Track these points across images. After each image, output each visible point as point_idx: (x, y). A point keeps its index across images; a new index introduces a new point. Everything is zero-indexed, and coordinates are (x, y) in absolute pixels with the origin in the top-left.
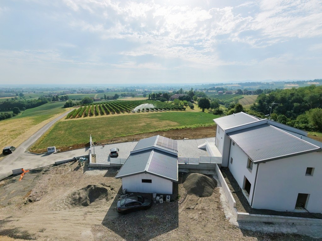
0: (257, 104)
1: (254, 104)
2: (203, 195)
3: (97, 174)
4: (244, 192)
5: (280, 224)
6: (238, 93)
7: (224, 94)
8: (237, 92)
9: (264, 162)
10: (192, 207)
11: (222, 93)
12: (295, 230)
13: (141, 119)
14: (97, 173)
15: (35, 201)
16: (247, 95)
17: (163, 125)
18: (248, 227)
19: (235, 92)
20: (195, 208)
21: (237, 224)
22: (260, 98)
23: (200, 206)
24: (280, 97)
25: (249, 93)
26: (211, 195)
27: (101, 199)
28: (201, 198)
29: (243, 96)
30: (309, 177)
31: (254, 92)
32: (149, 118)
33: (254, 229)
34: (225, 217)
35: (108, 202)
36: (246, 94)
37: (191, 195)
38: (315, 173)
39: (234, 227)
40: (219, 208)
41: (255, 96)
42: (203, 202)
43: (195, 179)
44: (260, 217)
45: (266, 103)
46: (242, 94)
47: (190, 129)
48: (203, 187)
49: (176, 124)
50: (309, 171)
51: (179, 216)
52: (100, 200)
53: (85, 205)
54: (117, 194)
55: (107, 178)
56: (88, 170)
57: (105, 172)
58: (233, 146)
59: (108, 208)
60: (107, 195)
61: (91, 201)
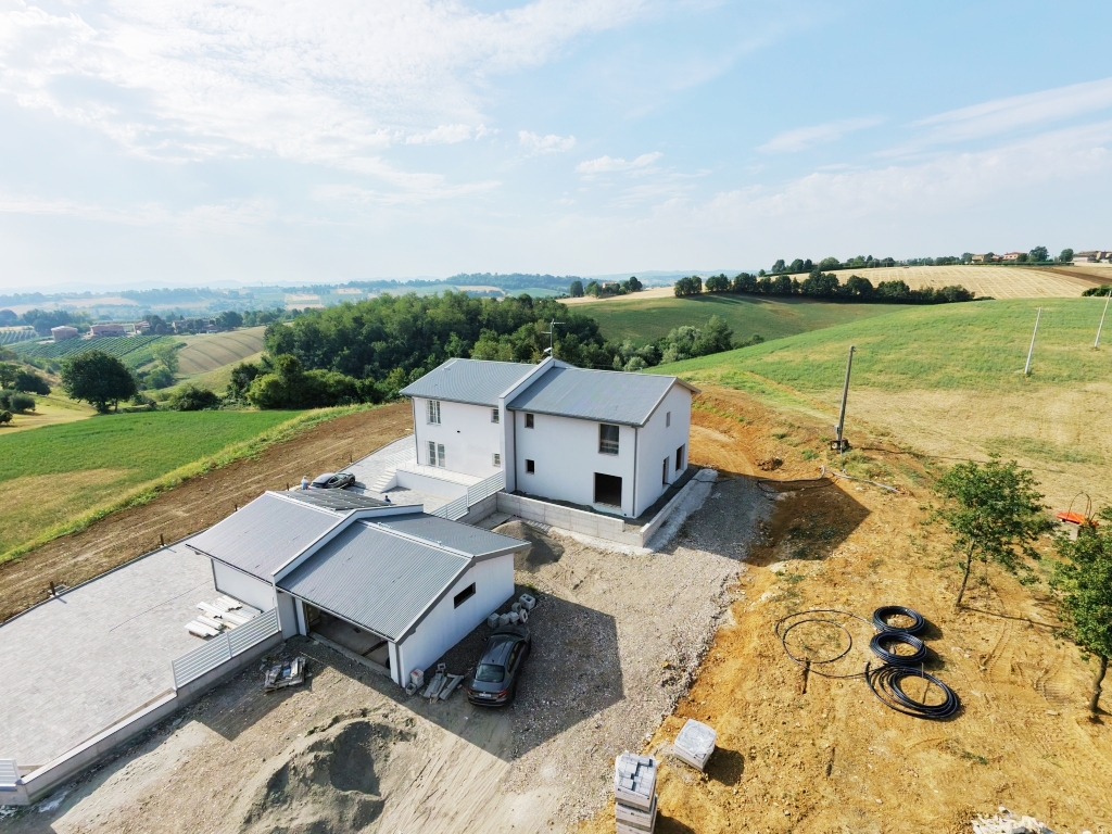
2: (556, 554)
3: (172, 765)
4: (601, 507)
5: (669, 517)
6: (152, 328)
7: (87, 337)
8: (146, 324)
9: (648, 419)
10: (576, 581)
11: (75, 335)
12: (684, 514)
14: (152, 768)
16: (193, 333)
18: (659, 545)
19: (138, 328)
20: (582, 579)
21: (649, 550)
22: (276, 338)
23: (581, 572)
25: (198, 326)
26: (562, 547)
27: (387, 756)
28: (561, 562)
29: (178, 339)
31: (212, 322)
33: (667, 541)
34: (624, 555)
35: (421, 736)
36: (186, 330)
37: (539, 570)
39: (652, 557)
40: (602, 553)
41: (220, 334)
42: (573, 564)
44: (657, 521)
46: (171, 332)
48: (542, 542)
50: (668, 419)
51: (587, 606)
52: (391, 759)
53: (371, 812)
54: (400, 706)
55: (257, 726)
56: (54, 814)
57: (193, 735)
58: (529, 430)
59: (451, 738)
60: (384, 731)
61: (372, 786)
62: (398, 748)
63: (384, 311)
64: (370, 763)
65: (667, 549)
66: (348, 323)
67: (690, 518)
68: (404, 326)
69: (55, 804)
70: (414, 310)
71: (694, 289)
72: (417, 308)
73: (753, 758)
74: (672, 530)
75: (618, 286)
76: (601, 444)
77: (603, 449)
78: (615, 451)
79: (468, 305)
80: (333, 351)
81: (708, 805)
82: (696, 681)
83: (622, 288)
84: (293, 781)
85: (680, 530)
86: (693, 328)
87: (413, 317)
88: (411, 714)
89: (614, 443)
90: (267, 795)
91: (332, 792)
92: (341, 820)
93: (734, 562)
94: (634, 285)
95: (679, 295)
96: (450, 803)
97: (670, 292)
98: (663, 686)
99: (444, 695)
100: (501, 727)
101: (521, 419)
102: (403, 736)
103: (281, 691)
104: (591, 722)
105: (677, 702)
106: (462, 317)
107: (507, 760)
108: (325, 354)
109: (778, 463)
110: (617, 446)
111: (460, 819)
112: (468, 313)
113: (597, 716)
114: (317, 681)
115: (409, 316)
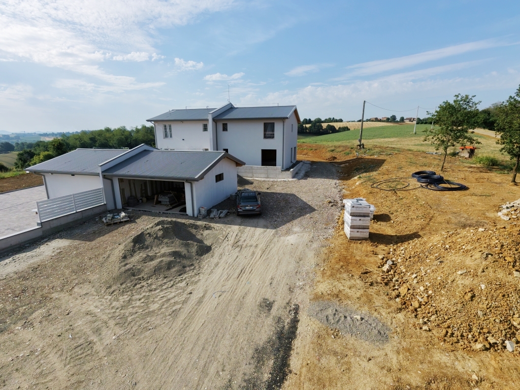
3: (49, 254)
5: (298, 171)
12: (304, 171)
14: (33, 257)
20: (268, 187)
21: (295, 179)
27: (201, 234)
28: (255, 185)
34: (285, 181)
35: (217, 228)
39: (298, 180)
40: (273, 181)
52: (204, 235)
53: (206, 249)
54: (198, 221)
57: (60, 244)
58: (225, 132)
59: (235, 227)
61: (201, 243)
62: (206, 232)
64: (194, 236)
65: (304, 178)
67: (307, 172)
74: (302, 175)
76: (265, 134)
77: (265, 137)
78: (272, 137)
84: (149, 239)
85: (305, 175)
88: (206, 223)
89: (272, 133)
90: (134, 246)
91: (178, 241)
92: (188, 252)
93: (336, 180)
96: (251, 243)
98: (332, 206)
99: (222, 216)
100: (261, 221)
101: (220, 127)
102: (207, 228)
104: (307, 217)
107: (272, 229)
109: (335, 158)
110: (274, 134)
111: (260, 246)
114: (139, 220)
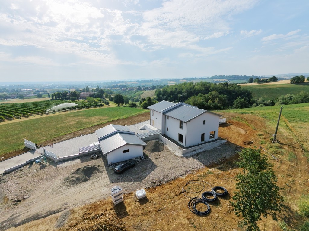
0: (155, 97)
1: (154, 97)
2: (160, 150)
3: (73, 164)
4: (180, 143)
5: (197, 150)
6: (138, 89)
7: (127, 90)
9: (189, 121)
10: (158, 157)
12: (203, 150)
13: (66, 119)
14: (71, 163)
15: (24, 199)
16: (146, 90)
17: (96, 120)
18: (187, 155)
19: (136, 89)
20: (160, 157)
21: (182, 156)
22: (157, 92)
23: (161, 156)
24: (170, 91)
25: (147, 89)
26: (164, 149)
28: (160, 153)
29: (143, 91)
30: (204, 125)
31: (150, 88)
32: (73, 116)
33: (189, 155)
34: (176, 155)
37: (153, 153)
38: (206, 122)
39: (182, 157)
40: (171, 153)
41: (151, 91)
42: (162, 154)
43: (152, 144)
44: (190, 149)
45: (162, 96)
46: (142, 90)
47: (123, 119)
48: (159, 147)
49: (106, 118)
50: (204, 122)
51: (155, 163)
53: (86, 180)
54: (105, 168)
55: (85, 163)
56: (58, 164)
57: (78, 160)
58: (168, 120)
59: (107, 175)
60: (98, 170)
61: (89, 177)
62: (98, 173)
63: (183, 86)
64: (92, 173)
65: (187, 157)
66: (174, 89)
67: (204, 151)
68: (187, 91)
69: (59, 163)
70: (190, 86)
71: (300, 80)
72: (192, 86)
73: (150, 202)
74: (195, 153)
75: (267, 79)
77: (180, 127)
78: (182, 128)
79: (206, 85)
80: (168, 96)
81: (133, 205)
82: (161, 185)
83: (268, 80)
84: (80, 171)
85: (197, 154)
86: (292, 95)
87: (190, 88)
88: (105, 169)
90: (76, 171)
91: (83, 175)
92: (81, 179)
93: (203, 165)
94: (275, 79)
95: (292, 83)
96: (96, 184)
97: (289, 82)
98: (151, 183)
99: (112, 168)
100: (116, 177)
101: (166, 117)
102: (100, 172)
103: (92, 159)
104: (130, 183)
105: (151, 187)
106: (203, 88)
107: (111, 182)
108: (167, 97)
109: (251, 143)
111: (95, 187)
112: (206, 87)
113: (133, 182)
114: (99, 159)
115: (189, 88)
